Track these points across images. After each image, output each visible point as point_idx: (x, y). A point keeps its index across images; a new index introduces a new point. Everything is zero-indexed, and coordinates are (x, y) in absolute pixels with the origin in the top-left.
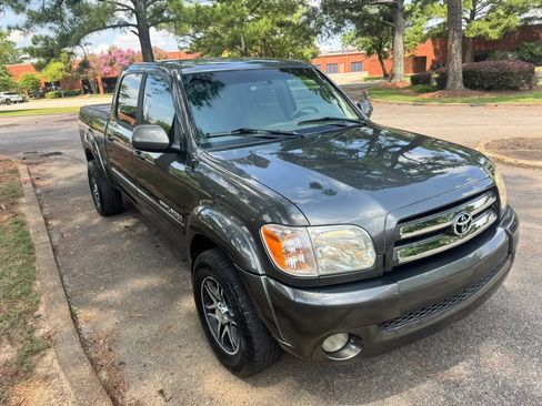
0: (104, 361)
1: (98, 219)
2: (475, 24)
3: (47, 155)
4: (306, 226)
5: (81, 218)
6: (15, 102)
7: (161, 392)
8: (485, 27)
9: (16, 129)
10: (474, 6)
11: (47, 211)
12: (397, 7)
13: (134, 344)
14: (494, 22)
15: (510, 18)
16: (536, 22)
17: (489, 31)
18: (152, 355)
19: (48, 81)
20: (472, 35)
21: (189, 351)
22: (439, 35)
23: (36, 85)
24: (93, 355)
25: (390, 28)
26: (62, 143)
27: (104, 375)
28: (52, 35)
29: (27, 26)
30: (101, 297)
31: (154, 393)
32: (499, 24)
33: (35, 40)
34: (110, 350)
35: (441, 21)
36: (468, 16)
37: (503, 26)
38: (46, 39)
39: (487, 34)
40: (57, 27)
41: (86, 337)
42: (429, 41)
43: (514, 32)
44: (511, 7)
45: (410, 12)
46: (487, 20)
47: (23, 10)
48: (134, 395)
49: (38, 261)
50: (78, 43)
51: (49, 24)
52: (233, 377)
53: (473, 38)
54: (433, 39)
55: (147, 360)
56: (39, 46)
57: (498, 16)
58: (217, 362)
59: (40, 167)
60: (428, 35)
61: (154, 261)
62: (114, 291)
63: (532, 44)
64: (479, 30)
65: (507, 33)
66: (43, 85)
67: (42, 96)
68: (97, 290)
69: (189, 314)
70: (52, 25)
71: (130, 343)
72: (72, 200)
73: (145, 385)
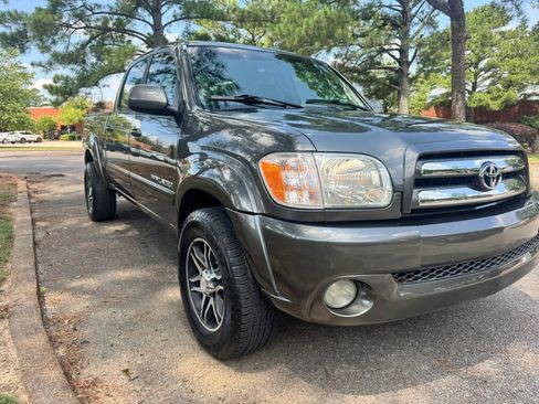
0: (65, 339)
1: (89, 224)
2: (477, 96)
3: (49, 176)
4: (312, 152)
5: (71, 222)
6: (30, 142)
7: (126, 371)
8: (487, 99)
9: (24, 158)
10: (476, 79)
11: (36, 215)
12: (403, 73)
13: (104, 326)
14: (495, 94)
15: (510, 91)
16: (535, 98)
17: (491, 102)
18: (122, 337)
19: (65, 124)
20: (473, 105)
21: (165, 335)
22: (442, 104)
23: (52, 127)
24: (54, 334)
25: (396, 92)
26: (68, 169)
27: (61, 351)
28: (73, 75)
29: (50, 64)
30: (76, 284)
31: (117, 372)
32: (499, 97)
33: (56, 79)
34: (75, 329)
35: (443, 91)
36: (470, 88)
37: (503, 99)
38: (67, 79)
39: (488, 105)
40: (79, 68)
41: (50, 316)
42: (432, 109)
43: (514, 105)
44: (511, 82)
45: (415, 78)
46: (488, 93)
47: (48, 51)
48: (93, 373)
49: (14, 248)
50: (96, 84)
51: (71, 66)
52: (214, 361)
53: (475, 108)
54: (436, 107)
55: (115, 341)
56: (58, 85)
57: (499, 90)
58: (197, 346)
59: (41, 185)
60: (431, 103)
61: (141, 258)
62: (92, 280)
63: (532, 117)
64: (481, 100)
65: (508, 105)
66: (59, 128)
67: (57, 138)
68: (73, 278)
69: (172, 303)
70: (75, 66)
71: (99, 325)
72: (65, 208)
73: (108, 364)
